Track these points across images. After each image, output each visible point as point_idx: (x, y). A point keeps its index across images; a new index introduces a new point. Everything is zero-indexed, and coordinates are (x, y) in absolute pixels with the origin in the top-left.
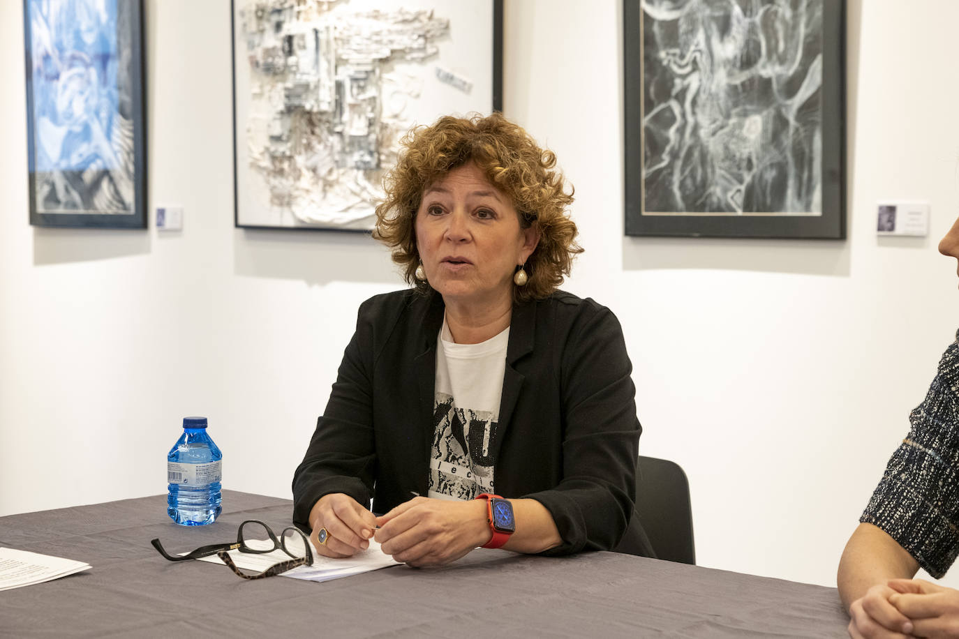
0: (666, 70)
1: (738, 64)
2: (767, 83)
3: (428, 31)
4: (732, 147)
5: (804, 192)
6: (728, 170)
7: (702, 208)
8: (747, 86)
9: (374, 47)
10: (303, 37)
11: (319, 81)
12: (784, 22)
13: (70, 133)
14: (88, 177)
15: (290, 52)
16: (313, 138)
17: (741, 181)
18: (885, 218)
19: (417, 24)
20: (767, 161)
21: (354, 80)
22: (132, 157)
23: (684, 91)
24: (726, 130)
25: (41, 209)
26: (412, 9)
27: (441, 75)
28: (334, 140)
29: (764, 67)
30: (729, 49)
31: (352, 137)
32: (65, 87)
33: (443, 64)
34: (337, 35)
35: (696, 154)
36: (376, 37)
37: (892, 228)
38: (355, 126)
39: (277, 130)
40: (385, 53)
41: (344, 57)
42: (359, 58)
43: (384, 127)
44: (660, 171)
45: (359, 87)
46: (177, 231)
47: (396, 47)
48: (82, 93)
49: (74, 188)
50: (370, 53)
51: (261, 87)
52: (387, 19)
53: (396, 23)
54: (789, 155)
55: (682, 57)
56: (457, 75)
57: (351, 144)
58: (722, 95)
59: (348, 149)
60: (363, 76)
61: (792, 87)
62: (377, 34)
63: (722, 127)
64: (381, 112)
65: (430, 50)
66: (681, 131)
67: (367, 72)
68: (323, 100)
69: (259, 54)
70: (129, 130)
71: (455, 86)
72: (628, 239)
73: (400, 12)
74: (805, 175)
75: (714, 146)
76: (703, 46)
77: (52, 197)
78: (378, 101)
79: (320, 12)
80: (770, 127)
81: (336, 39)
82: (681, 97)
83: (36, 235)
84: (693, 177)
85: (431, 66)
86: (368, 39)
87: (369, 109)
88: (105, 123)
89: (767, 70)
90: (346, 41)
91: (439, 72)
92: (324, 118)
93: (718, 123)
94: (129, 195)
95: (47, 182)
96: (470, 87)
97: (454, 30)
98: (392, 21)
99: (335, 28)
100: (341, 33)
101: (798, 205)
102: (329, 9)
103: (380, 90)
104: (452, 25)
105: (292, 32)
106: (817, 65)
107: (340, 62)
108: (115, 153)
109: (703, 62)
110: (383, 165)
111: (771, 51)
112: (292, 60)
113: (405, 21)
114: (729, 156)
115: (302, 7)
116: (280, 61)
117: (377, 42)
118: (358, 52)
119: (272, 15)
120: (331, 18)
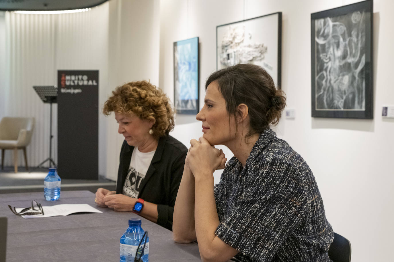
0: (322, 61)
1: (342, 58)
2: (349, 64)
3: (262, 51)
4: (340, 87)
5: (360, 103)
6: (339, 95)
7: (332, 108)
8: (344, 65)
10: (231, 54)
12: (354, 43)
15: (228, 59)
17: (342, 98)
18: (384, 111)
19: (259, 49)
20: (350, 91)
23: (327, 67)
24: (338, 81)
26: (258, 43)
29: (349, 59)
30: (339, 53)
33: (266, 61)
35: (330, 89)
36: (249, 53)
37: (386, 115)
40: (251, 58)
41: (242, 60)
42: (245, 60)
44: (320, 95)
47: (254, 56)
48: (185, 73)
49: (183, 103)
50: (247, 58)
54: (356, 89)
55: (326, 56)
56: (269, 64)
58: (337, 69)
61: (357, 65)
62: (249, 52)
63: (337, 80)
65: (262, 57)
66: (326, 81)
69: (222, 59)
71: (269, 68)
72: (313, 118)
73: (255, 45)
74: (360, 96)
75: (335, 86)
76: (332, 52)
77: (178, 105)
79: (236, 46)
80: (351, 79)
81: (239, 54)
82: (326, 70)
84: (329, 97)
85: (263, 62)
86: (247, 54)
89: (350, 60)
90: (241, 55)
91: (265, 63)
93: (337, 78)
94: (195, 104)
95: (178, 101)
96: (273, 68)
97: (268, 50)
98: (253, 48)
99: (239, 51)
100: (241, 52)
101: (359, 107)
102: (238, 45)
104: (268, 48)
105: (229, 53)
106: (364, 58)
108: (192, 92)
109: (332, 58)
111: (351, 53)
112: (229, 61)
113: (256, 48)
114: (339, 90)
115: (232, 45)
116: (226, 62)
117: (250, 55)
118: (245, 58)
119: (225, 47)
120: (238, 48)
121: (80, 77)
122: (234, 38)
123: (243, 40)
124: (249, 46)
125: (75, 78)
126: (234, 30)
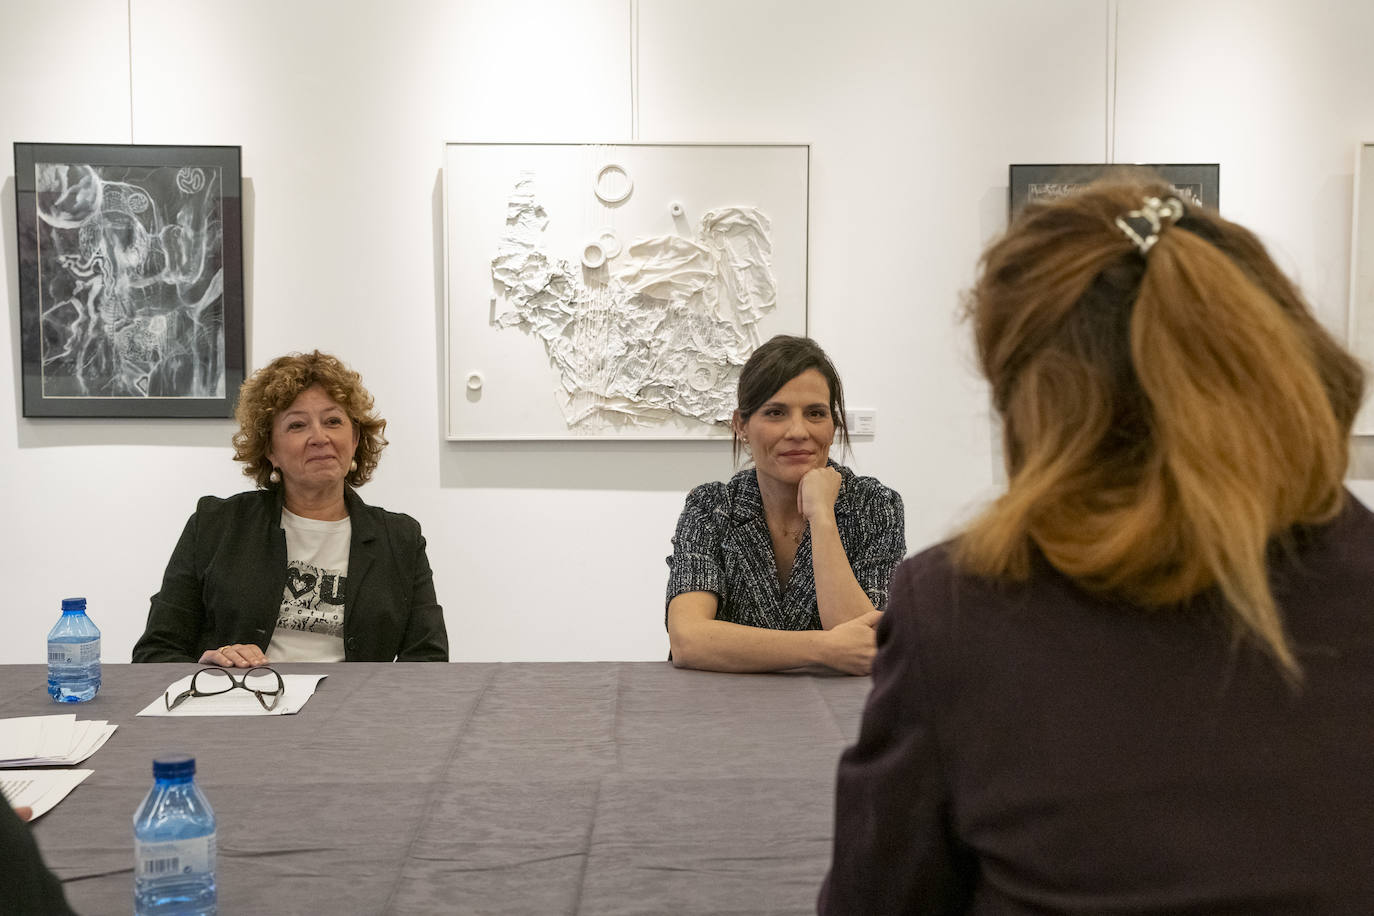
0: (66, 272)
1: (142, 271)
2: (171, 289)
4: (137, 340)
5: (209, 380)
6: (133, 360)
7: (108, 392)
8: (151, 291)
12: (186, 238)
17: (147, 370)
20: (173, 353)
23: (86, 292)
24: (131, 326)
29: (168, 275)
30: (133, 258)
35: (100, 346)
44: (61, 360)
54: (194, 349)
55: (84, 262)
58: (126, 297)
61: (195, 294)
63: (126, 324)
66: (84, 325)
74: (210, 366)
75: (119, 340)
76: (105, 253)
80: (175, 325)
82: (83, 296)
84: (97, 366)
89: (171, 278)
93: (123, 320)
101: (204, 390)
106: (219, 278)
109: (106, 267)
111: (175, 263)
114: (134, 349)
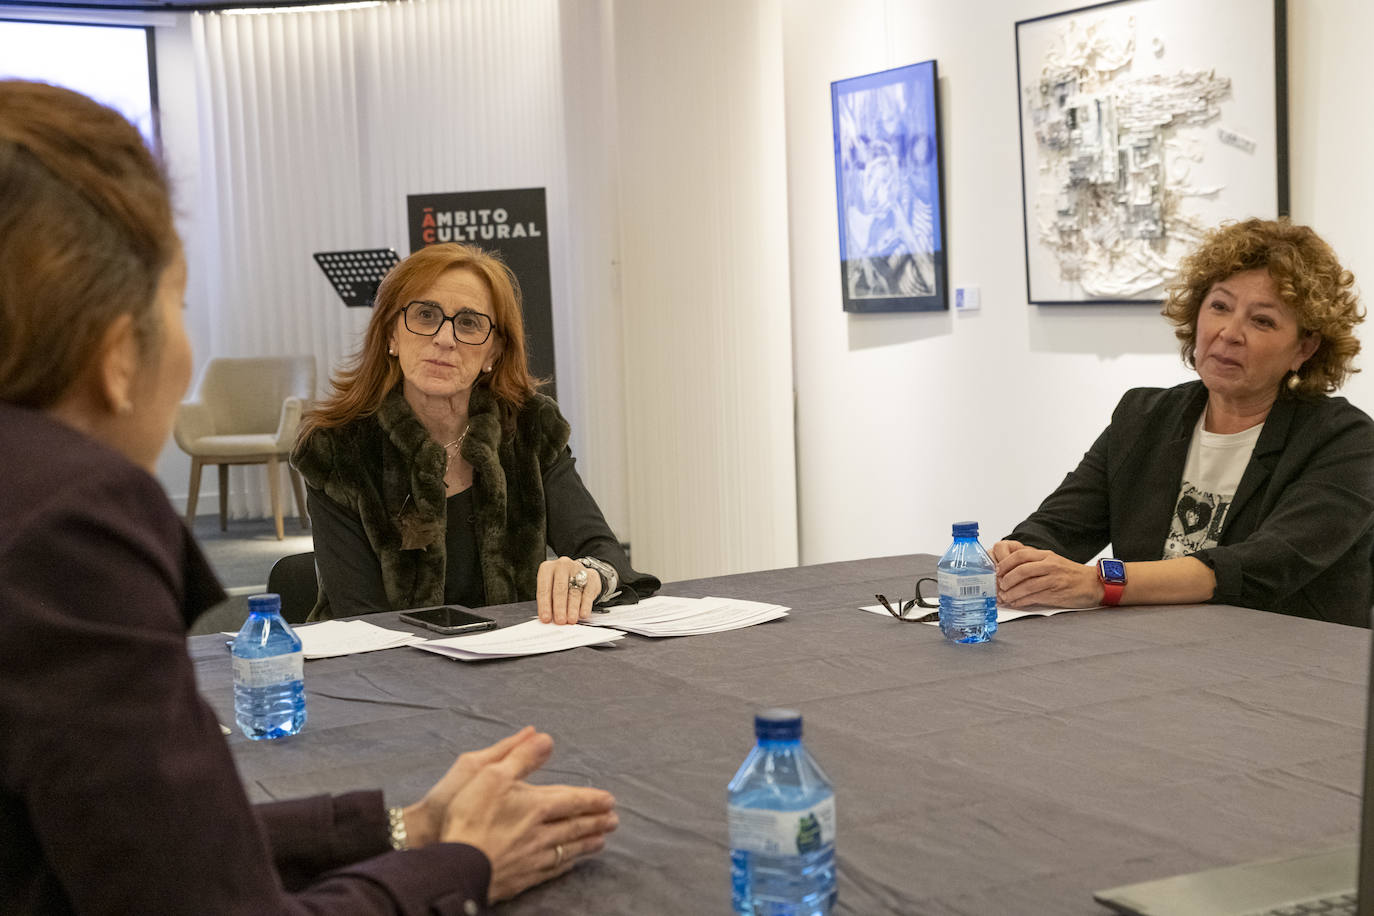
3: (1209, 93)
9: (1156, 113)
10: (1085, 109)
11: (1102, 152)
13: (876, 220)
14: (893, 262)
15: (1074, 126)
16: (1099, 210)
19: (1197, 86)
21: (1138, 148)
22: (932, 239)
25: (853, 296)
26: (1192, 70)
27: (1224, 136)
28: (1119, 210)
31: (1136, 206)
32: (870, 176)
33: (1225, 125)
34: (1119, 104)
36: (1157, 103)
38: (1140, 195)
39: (1064, 205)
40: (1167, 118)
41: (1127, 126)
42: (1140, 127)
43: (1168, 194)
45: (1142, 155)
46: (975, 311)
47: (1177, 111)
48: (885, 181)
49: (881, 274)
50: (1151, 120)
51: (1048, 163)
52: (1168, 84)
53: (1177, 87)
56: (1240, 135)
57: (1136, 214)
59: (1133, 220)
60: (1145, 143)
62: (1158, 99)
64: (1164, 178)
65: (1212, 112)
67: (1149, 140)
68: (1108, 172)
69: (1044, 128)
70: (928, 214)
71: (1238, 147)
73: (1181, 75)
77: (862, 284)
78: (1161, 168)
79: (1102, 82)
81: (1117, 108)
83: (850, 321)
85: (1213, 128)
86: (1149, 106)
87: (1152, 177)
88: (906, 208)
90: (1127, 110)
91: (1221, 133)
92: (1109, 189)
94: (930, 277)
95: (857, 269)
96: (1254, 146)
97: (1235, 89)
98: (1172, 85)
99: (1117, 97)
100: (1123, 102)
102: (1111, 79)
103: (1162, 157)
104: (1234, 85)
105: (1074, 106)
107: (1123, 131)
108: (917, 237)
110: (1168, 233)
112: (1075, 133)
113: (1185, 84)
115: (1085, 79)
116: (1064, 135)
117: (1159, 108)
118: (1140, 119)
119: (1056, 89)
120: (1111, 88)
121: (485, 213)
122: (1092, 57)
123: (1129, 63)
124: (1157, 80)
125: (468, 218)
126: (1091, 30)
